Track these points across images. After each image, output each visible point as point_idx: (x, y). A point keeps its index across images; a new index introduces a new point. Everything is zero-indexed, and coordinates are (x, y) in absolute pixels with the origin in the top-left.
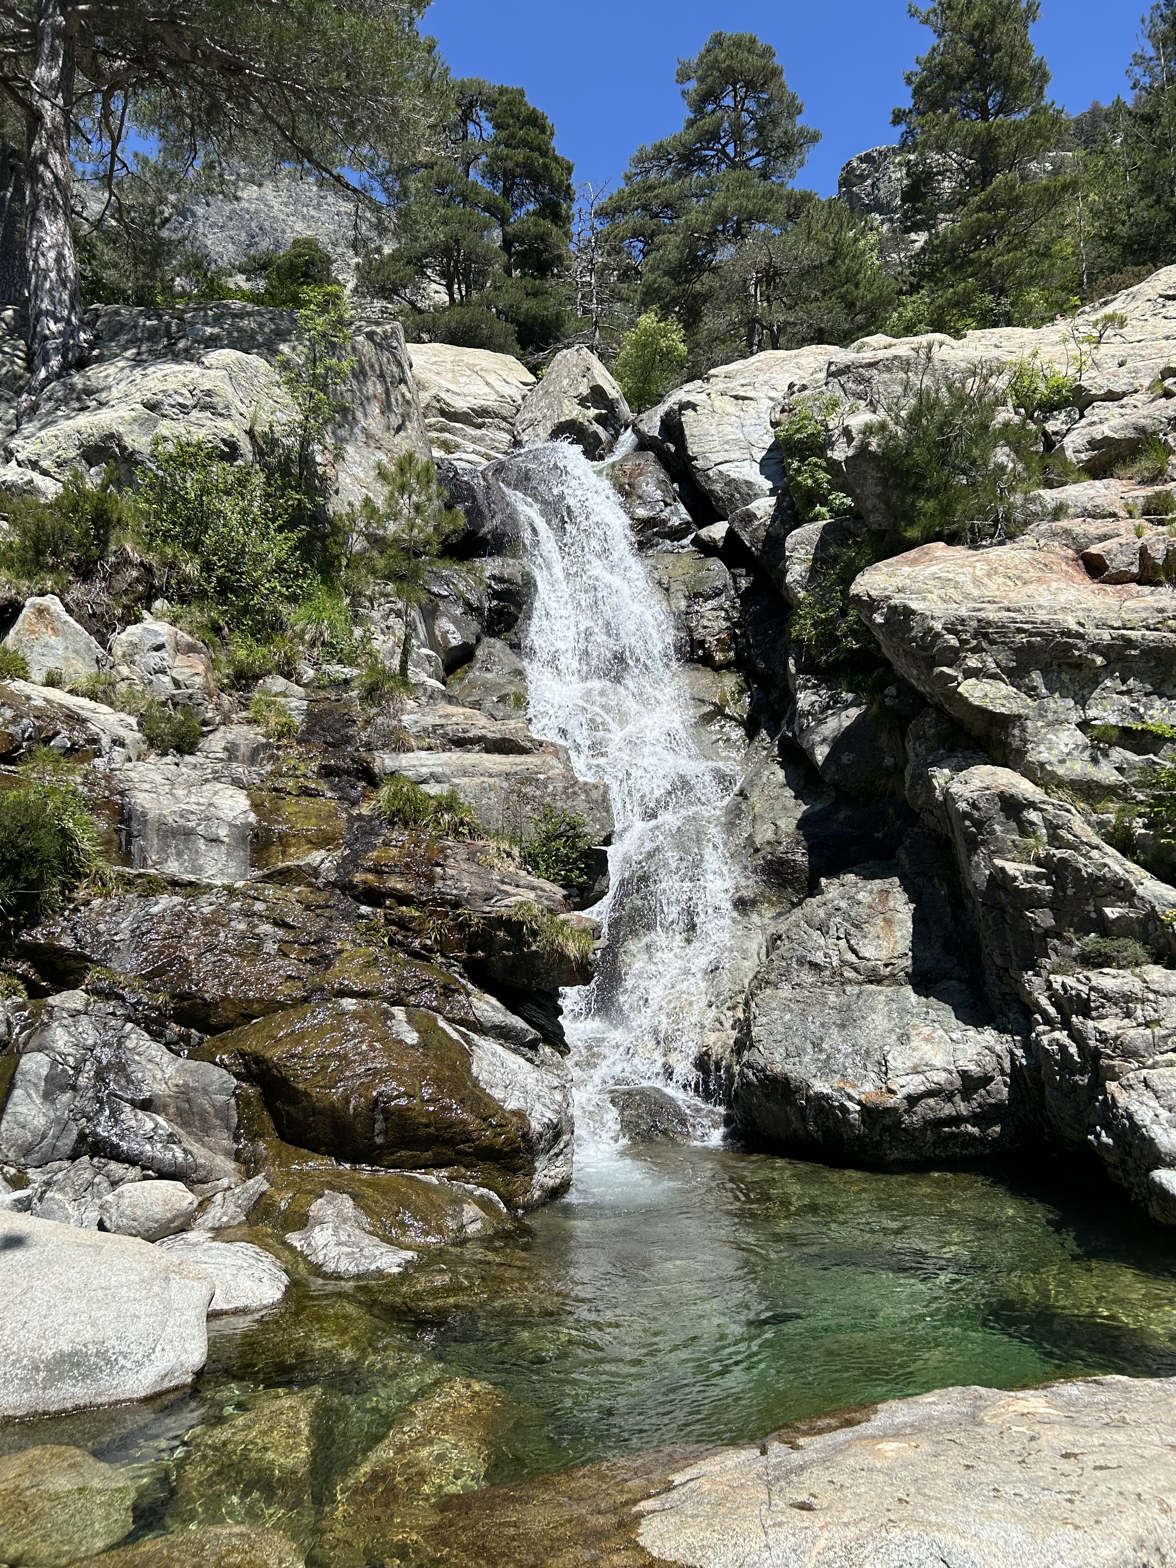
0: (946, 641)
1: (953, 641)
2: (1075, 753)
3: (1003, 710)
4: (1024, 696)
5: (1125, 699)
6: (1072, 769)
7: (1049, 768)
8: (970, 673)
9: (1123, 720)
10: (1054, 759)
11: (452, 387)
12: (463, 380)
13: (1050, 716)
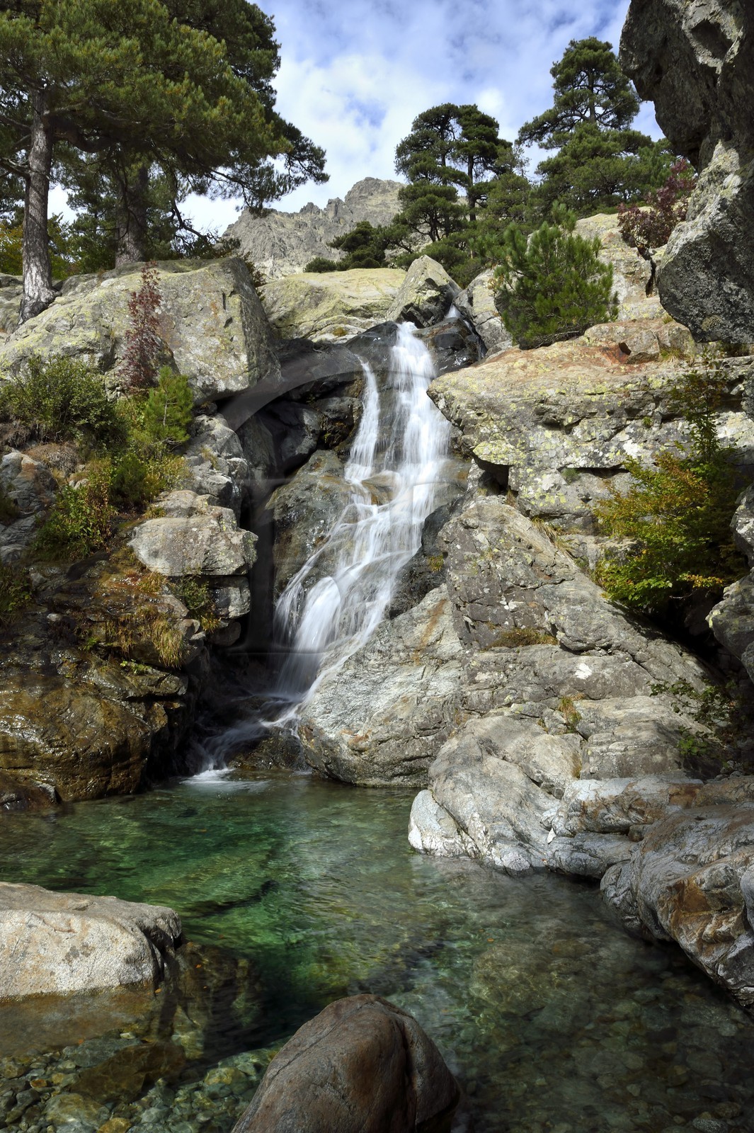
0: (468, 416)
1: (472, 414)
2: (553, 490)
3: (502, 462)
4: (518, 451)
5: (590, 447)
6: (549, 503)
7: (533, 502)
8: (483, 438)
9: (588, 463)
10: (536, 496)
11: (354, 294)
12: (364, 288)
13: (537, 464)
